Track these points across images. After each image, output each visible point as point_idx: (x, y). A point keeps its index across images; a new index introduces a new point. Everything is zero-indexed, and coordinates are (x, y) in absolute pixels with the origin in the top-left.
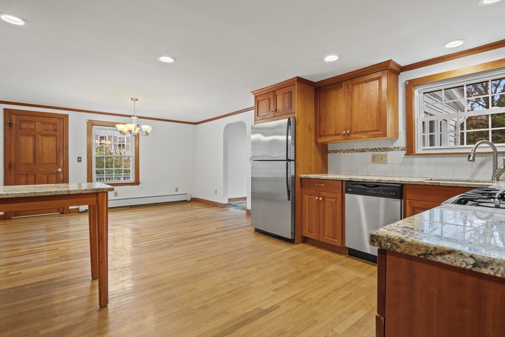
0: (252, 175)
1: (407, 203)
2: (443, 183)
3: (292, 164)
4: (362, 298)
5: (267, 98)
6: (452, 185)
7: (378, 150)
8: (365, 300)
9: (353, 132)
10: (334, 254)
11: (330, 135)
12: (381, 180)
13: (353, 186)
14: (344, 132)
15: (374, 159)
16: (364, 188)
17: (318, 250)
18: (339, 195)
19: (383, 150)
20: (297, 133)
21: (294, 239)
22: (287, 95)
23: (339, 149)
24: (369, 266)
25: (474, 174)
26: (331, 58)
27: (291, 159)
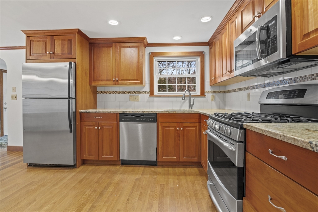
0: (23, 111)
1: (160, 125)
2: (178, 112)
3: (73, 101)
4: (149, 192)
5: (43, 41)
6: (182, 113)
7: (134, 92)
8: (151, 193)
9: (120, 79)
10: (111, 167)
11: (102, 80)
12: (144, 112)
13: (126, 116)
14: (114, 79)
15: (131, 98)
16: (133, 117)
17: (98, 167)
18: (115, 124)
19: (136, 92)
20: (77, 76)
21: (76, 164)
22: (66, 42)
23: (106, 91)
24: (137, 168)
25: (181, 106)
26: (113, 22)
27: (73, 97)
